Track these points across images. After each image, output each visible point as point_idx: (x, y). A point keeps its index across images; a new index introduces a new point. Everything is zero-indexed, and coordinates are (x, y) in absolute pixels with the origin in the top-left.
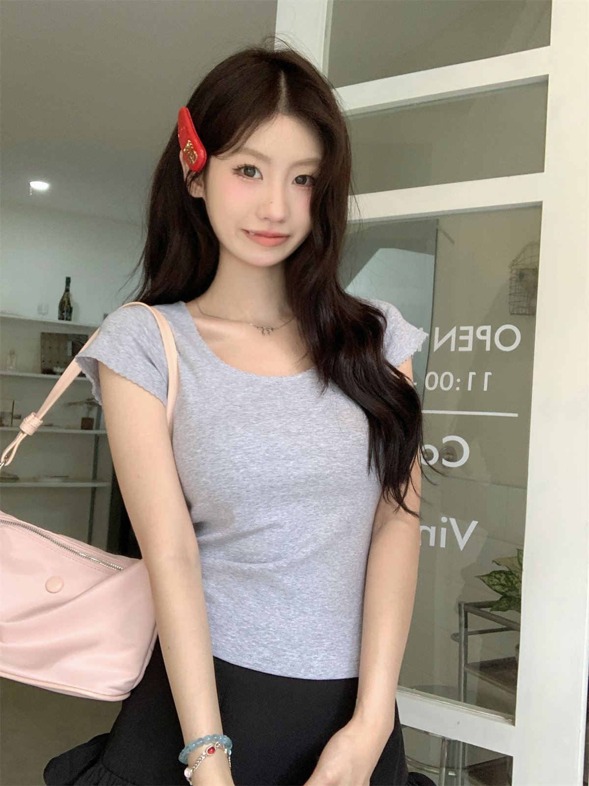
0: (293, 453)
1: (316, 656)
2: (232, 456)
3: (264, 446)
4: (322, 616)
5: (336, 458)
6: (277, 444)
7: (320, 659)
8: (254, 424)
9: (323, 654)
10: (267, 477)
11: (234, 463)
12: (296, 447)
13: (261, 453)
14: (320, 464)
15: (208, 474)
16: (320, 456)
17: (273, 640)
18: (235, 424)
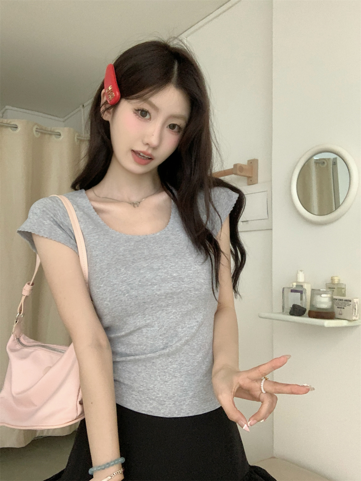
0: (156, 281)
1: (184, 402)
2: (121, 287)
3: (138, 278)
4: (187, 377)
5: (184, 282)
6: (145, 276)
7: (187, 403)
8: (131, 265)
9: (189, 400)
10: (142, 297)
11: (122, 291)
12: (158, 277)
13: (136, 283)
14: (174, 286)
15: (108, 299)
16: (174, 281)
17: (158, 396)
18: (121, 267)
